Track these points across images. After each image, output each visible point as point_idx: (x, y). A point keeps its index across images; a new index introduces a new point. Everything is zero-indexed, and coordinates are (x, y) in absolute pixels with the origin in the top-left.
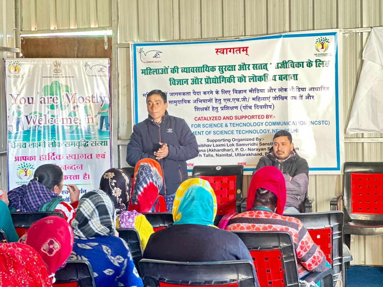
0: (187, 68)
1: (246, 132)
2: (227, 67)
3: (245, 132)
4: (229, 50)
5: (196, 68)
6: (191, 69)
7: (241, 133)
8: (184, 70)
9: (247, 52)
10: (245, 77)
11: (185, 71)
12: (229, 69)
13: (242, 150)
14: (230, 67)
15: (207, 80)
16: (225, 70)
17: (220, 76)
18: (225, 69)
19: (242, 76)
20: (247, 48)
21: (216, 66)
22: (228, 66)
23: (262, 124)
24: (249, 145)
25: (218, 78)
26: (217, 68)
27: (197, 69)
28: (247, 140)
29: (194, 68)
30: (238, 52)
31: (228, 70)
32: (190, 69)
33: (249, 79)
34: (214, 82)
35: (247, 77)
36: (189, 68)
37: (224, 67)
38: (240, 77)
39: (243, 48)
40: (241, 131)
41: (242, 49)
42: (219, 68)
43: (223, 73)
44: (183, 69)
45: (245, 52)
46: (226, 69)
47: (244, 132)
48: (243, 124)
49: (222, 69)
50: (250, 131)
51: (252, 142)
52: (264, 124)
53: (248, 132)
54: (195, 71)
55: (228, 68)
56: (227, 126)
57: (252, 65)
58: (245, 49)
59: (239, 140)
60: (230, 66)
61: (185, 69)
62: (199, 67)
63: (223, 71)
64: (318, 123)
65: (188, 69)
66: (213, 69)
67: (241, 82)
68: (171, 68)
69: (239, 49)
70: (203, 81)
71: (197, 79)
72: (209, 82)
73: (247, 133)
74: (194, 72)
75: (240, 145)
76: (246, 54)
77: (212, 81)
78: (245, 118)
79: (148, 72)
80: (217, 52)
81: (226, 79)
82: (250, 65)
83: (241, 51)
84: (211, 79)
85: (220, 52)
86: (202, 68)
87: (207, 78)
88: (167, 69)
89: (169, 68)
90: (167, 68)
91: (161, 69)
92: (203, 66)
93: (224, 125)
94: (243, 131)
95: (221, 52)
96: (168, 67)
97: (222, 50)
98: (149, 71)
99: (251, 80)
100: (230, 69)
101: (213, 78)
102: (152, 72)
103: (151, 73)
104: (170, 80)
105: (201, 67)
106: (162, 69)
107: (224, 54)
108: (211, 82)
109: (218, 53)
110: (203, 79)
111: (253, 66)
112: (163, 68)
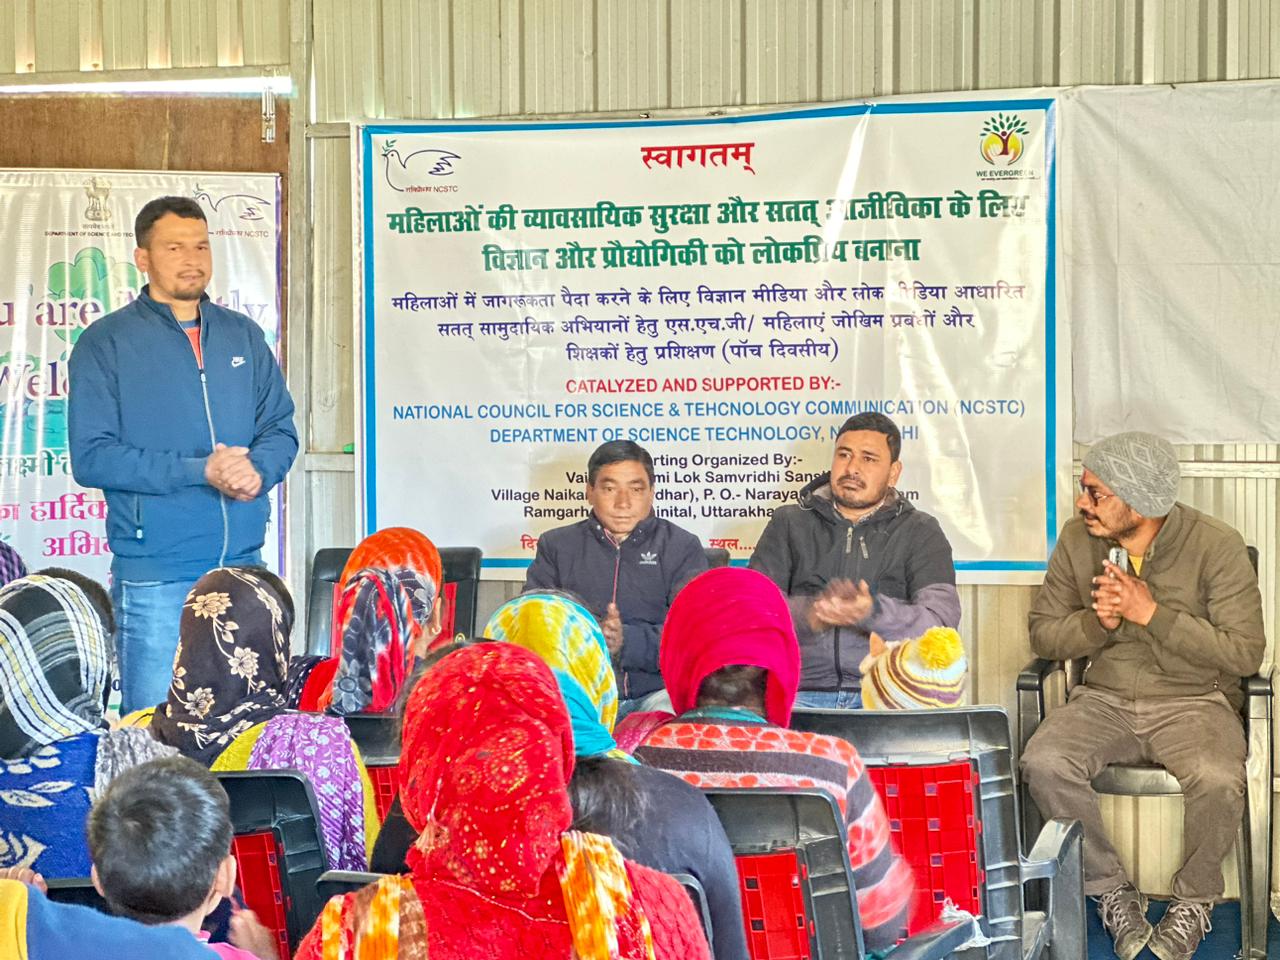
0: (543, 212)
1: (741, 433)
2: (680, 211)
3: (737, 434)
4: (689, 152)
5: (576, 211)
6: (559, 217)
7: (725, 436)
8: (534, 219)
9: (748, 161)
10: (740, 246)
11: (538, 221)
12: (687, 216)
13: (726, 494)
14: (689, 212)
15: (610, 252)
16: (674, 222)
17: (655, 242)
18: (672, 217)
19: (731, 242)
20: (749, 146)
21: (642, 208)
22: (682, 207)
23: (795, 408)
24: (751, 478)
25: (646, 248)
26: (646, 214)
27: (576, 215)
28: (743, 460)
29: (566, 211)
30: (718, 159)
31: (683, 221)
32: (555, 214)
33: (755, 253)
34: (635, 260)
35: (748, 245)
36: (551, 212)
37: (669, 212)
38: (725, 247)
39: (737, 146)
40: (725, 431)
41: (731, 151)
42: (651, 212)
43: (667, 229)
44: (532, 215)
45: (742, 159)
46: (678, 217)
47: (732, 434)
48: (732, 405)
49: (663, 217)
50: (753, 430)
51: (760, 469)
52: (801, 409)
53: (747, 433)
54: (571, 223)
55: (683, 215)
56: (677, 413)
57: (766, 204)
58: (742, 150)
59: (715, 461)
60: (689, 207)
61: (536, 217)
62: (584, 211)
63: (664, 225)
64: (985, 407)
65: (547, 214)
66: (633, 216)
67: (726, 262)
68: (488, 213)
69: (720, 150)
70: (598, 257)
71: (577, 248)
72: (618, 262)
73: (744, 437)
74: (566, 226)
75: (721, 479)
76: (746, 168)
77: (626, 257)
78: (738, 385)
79: (413, 223)
80: (646, 159)
81: (677, 251)
82: (758, 204)
83: (730, 157)
84: (626, 252)
85: (656, 158)
86: (596, 213)
87: (611, 246)
88: (477, 214)
89: (483, 211)
90: (478, 210)
91: (455, 214)
92: (600, 204)
93: (666, 409)
94: (732, 432)
95: (662, 159)
96: (481, 207)
97: (665, 152)
98: (416, 220)
99: (762, 255)
100: (690, 218)
101: (632, 249)
102: (425, 222)
103: (423, 226)
104: (486, 251)
105: (592, 211)
106: (461, 213)
107: (669, 165)
108: (626, 262)
109: (651, 162)
110: (599, 249)
111: (767, 208)
112: (464, 210)
